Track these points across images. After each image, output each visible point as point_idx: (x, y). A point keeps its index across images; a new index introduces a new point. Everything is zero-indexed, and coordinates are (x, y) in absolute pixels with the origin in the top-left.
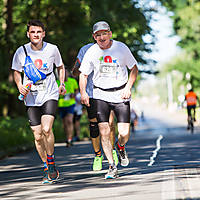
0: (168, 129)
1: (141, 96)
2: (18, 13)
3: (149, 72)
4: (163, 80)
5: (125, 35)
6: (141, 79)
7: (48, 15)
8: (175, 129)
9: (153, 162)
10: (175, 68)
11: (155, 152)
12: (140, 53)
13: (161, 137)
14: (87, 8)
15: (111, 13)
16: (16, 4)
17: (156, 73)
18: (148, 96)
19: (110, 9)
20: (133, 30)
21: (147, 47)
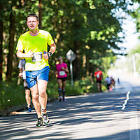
0: (133, 88)
1: (117, 68)
2: (45, 21)
3: (121, 55)
4: (130, 59)
5: (107, 33)
6: (117, 58)
7: (62, 22)
8: (137, 87)
9: (124, 107)
10: (137, 52)
11: (126, 101)
12: (116, 43)
13: (129, 93)
14: (85, 17)
15: (99, 20)
16: (43, 16)
17: (126, 55)
18: (121, 68)
19: (98, 17)
20: (112, 30)
21: (120, 40)
